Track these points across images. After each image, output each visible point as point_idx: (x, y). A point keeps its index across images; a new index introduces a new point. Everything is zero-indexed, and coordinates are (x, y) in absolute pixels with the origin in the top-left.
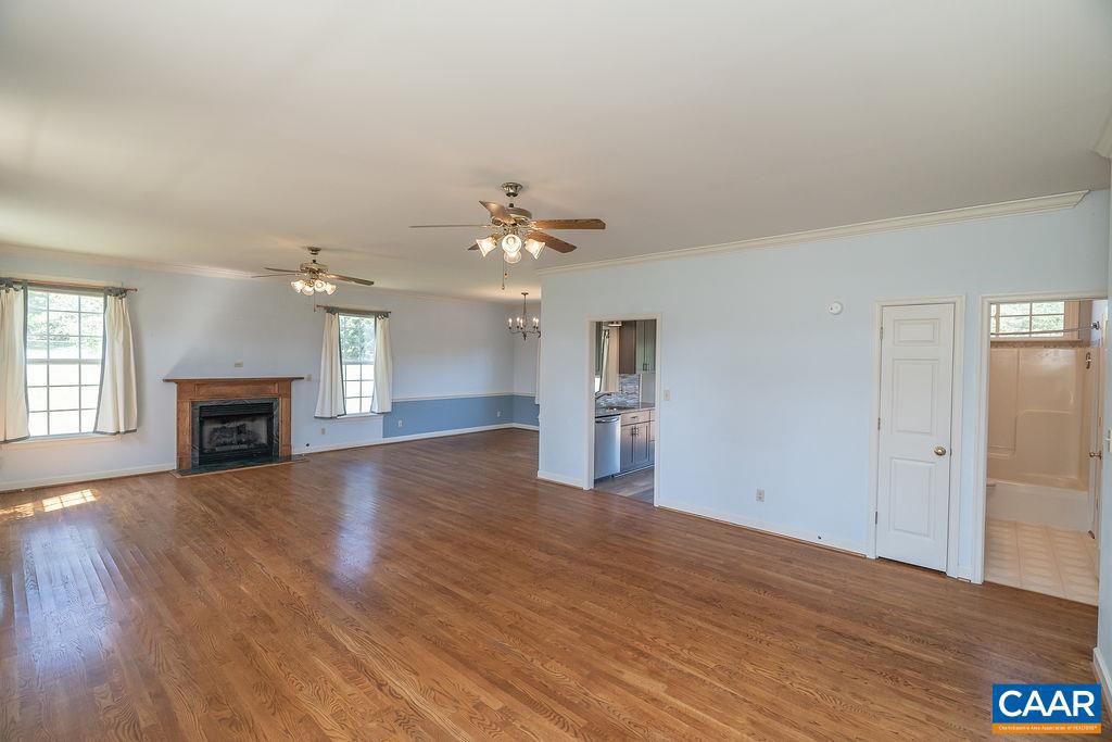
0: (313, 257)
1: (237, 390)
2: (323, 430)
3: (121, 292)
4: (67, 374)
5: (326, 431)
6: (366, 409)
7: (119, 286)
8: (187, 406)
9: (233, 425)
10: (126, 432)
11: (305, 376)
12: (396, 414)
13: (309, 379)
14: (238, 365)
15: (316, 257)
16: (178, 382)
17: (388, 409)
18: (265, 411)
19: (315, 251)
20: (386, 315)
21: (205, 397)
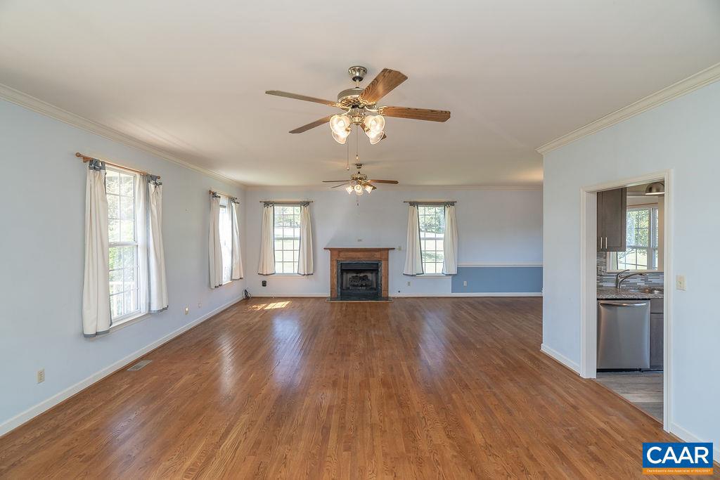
0: (358, 170)
1: (359, 255)
2: (409, 283)
3: (306, 204)
4: (288, 245)
5: (411, 284)
6: (439, 271)
7: (306, 200)
8: (335, 263)
9: (362, 275)
10: (308, 275)
11: (397, 247)
12: (461, 275)
13: (400, 249)
14: (360, 240)
15: (360, 170)
16: (330, 249)
17: (454, 272)
18: (375, 268)
19: (359, 166)
20: (452, 204)
21: (343, 258)
